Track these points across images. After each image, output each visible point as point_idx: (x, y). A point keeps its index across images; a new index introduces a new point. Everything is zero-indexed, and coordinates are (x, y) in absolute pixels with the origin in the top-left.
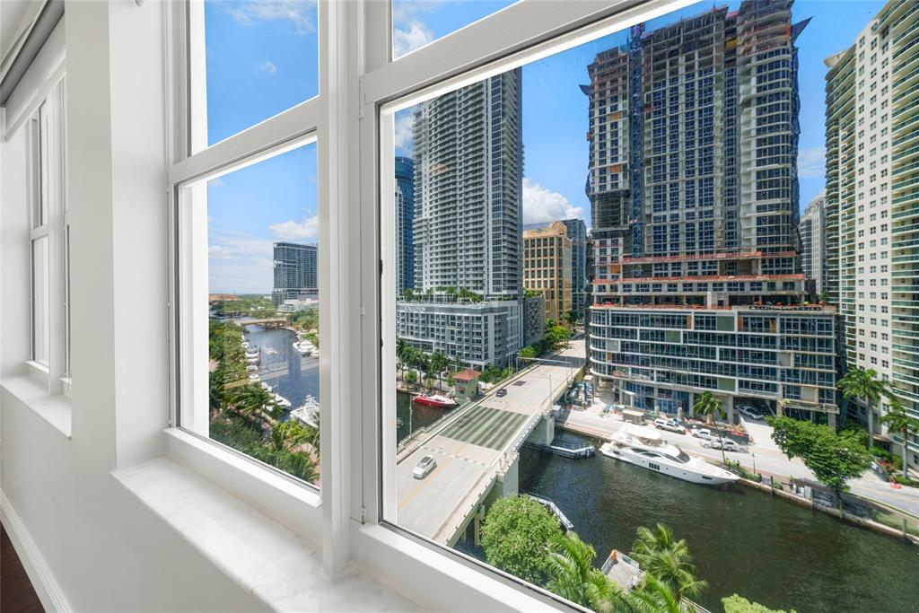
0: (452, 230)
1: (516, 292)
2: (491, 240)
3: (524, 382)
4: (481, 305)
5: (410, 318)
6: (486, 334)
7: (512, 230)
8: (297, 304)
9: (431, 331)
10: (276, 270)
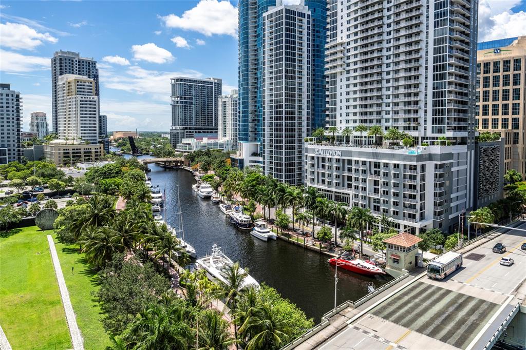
0: (376, 55)
1: (465, 134)
2: (431, 65)
3: (481, 256)
4: (418, 150)
5: (321, 163)
6: (423, 187)
7: (462, 50)
8: (194, 143)
9: (348, 180)
10: (174, 108)
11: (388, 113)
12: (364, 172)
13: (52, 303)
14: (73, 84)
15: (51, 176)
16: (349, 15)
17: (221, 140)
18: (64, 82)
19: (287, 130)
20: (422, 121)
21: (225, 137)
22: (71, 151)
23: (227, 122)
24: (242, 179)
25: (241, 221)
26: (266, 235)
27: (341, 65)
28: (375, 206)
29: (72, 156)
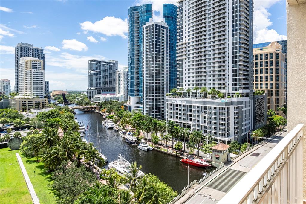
0: (203, 50)
1: (248, 91)
2: (231, 56)
3: (259, 154)
6: (229, 120)
7: (246, 48)
8: (102, 97)
9: (190, 116)
10: (90, 77)
11: (210, 80)
12: (198, 112)
13: (23, 193)
14: (29, 63)
15: (15, 118)
16: (189, 29)
17: (117, 95)
18: (24, 61)
19: (156, 90)
20: (227, 84)
21: (119, 94)
22: (27, 102)
23: (121, 85)
24: (131, 117)
25: (132, 141)
26: (146, 148)
27: (185, 55)
28: (204, 130)
29: (27, 106)
